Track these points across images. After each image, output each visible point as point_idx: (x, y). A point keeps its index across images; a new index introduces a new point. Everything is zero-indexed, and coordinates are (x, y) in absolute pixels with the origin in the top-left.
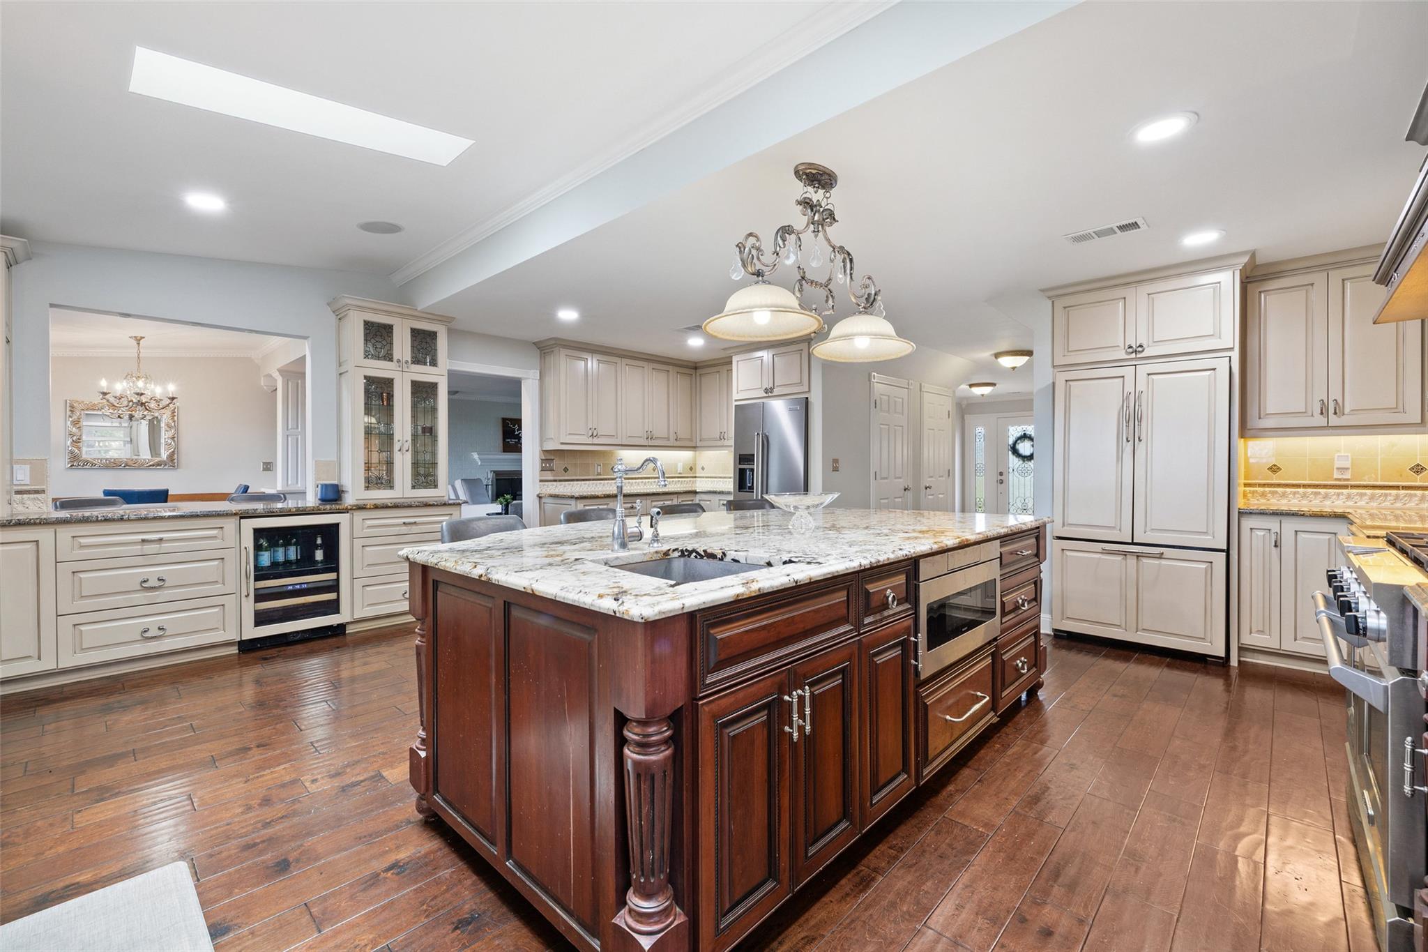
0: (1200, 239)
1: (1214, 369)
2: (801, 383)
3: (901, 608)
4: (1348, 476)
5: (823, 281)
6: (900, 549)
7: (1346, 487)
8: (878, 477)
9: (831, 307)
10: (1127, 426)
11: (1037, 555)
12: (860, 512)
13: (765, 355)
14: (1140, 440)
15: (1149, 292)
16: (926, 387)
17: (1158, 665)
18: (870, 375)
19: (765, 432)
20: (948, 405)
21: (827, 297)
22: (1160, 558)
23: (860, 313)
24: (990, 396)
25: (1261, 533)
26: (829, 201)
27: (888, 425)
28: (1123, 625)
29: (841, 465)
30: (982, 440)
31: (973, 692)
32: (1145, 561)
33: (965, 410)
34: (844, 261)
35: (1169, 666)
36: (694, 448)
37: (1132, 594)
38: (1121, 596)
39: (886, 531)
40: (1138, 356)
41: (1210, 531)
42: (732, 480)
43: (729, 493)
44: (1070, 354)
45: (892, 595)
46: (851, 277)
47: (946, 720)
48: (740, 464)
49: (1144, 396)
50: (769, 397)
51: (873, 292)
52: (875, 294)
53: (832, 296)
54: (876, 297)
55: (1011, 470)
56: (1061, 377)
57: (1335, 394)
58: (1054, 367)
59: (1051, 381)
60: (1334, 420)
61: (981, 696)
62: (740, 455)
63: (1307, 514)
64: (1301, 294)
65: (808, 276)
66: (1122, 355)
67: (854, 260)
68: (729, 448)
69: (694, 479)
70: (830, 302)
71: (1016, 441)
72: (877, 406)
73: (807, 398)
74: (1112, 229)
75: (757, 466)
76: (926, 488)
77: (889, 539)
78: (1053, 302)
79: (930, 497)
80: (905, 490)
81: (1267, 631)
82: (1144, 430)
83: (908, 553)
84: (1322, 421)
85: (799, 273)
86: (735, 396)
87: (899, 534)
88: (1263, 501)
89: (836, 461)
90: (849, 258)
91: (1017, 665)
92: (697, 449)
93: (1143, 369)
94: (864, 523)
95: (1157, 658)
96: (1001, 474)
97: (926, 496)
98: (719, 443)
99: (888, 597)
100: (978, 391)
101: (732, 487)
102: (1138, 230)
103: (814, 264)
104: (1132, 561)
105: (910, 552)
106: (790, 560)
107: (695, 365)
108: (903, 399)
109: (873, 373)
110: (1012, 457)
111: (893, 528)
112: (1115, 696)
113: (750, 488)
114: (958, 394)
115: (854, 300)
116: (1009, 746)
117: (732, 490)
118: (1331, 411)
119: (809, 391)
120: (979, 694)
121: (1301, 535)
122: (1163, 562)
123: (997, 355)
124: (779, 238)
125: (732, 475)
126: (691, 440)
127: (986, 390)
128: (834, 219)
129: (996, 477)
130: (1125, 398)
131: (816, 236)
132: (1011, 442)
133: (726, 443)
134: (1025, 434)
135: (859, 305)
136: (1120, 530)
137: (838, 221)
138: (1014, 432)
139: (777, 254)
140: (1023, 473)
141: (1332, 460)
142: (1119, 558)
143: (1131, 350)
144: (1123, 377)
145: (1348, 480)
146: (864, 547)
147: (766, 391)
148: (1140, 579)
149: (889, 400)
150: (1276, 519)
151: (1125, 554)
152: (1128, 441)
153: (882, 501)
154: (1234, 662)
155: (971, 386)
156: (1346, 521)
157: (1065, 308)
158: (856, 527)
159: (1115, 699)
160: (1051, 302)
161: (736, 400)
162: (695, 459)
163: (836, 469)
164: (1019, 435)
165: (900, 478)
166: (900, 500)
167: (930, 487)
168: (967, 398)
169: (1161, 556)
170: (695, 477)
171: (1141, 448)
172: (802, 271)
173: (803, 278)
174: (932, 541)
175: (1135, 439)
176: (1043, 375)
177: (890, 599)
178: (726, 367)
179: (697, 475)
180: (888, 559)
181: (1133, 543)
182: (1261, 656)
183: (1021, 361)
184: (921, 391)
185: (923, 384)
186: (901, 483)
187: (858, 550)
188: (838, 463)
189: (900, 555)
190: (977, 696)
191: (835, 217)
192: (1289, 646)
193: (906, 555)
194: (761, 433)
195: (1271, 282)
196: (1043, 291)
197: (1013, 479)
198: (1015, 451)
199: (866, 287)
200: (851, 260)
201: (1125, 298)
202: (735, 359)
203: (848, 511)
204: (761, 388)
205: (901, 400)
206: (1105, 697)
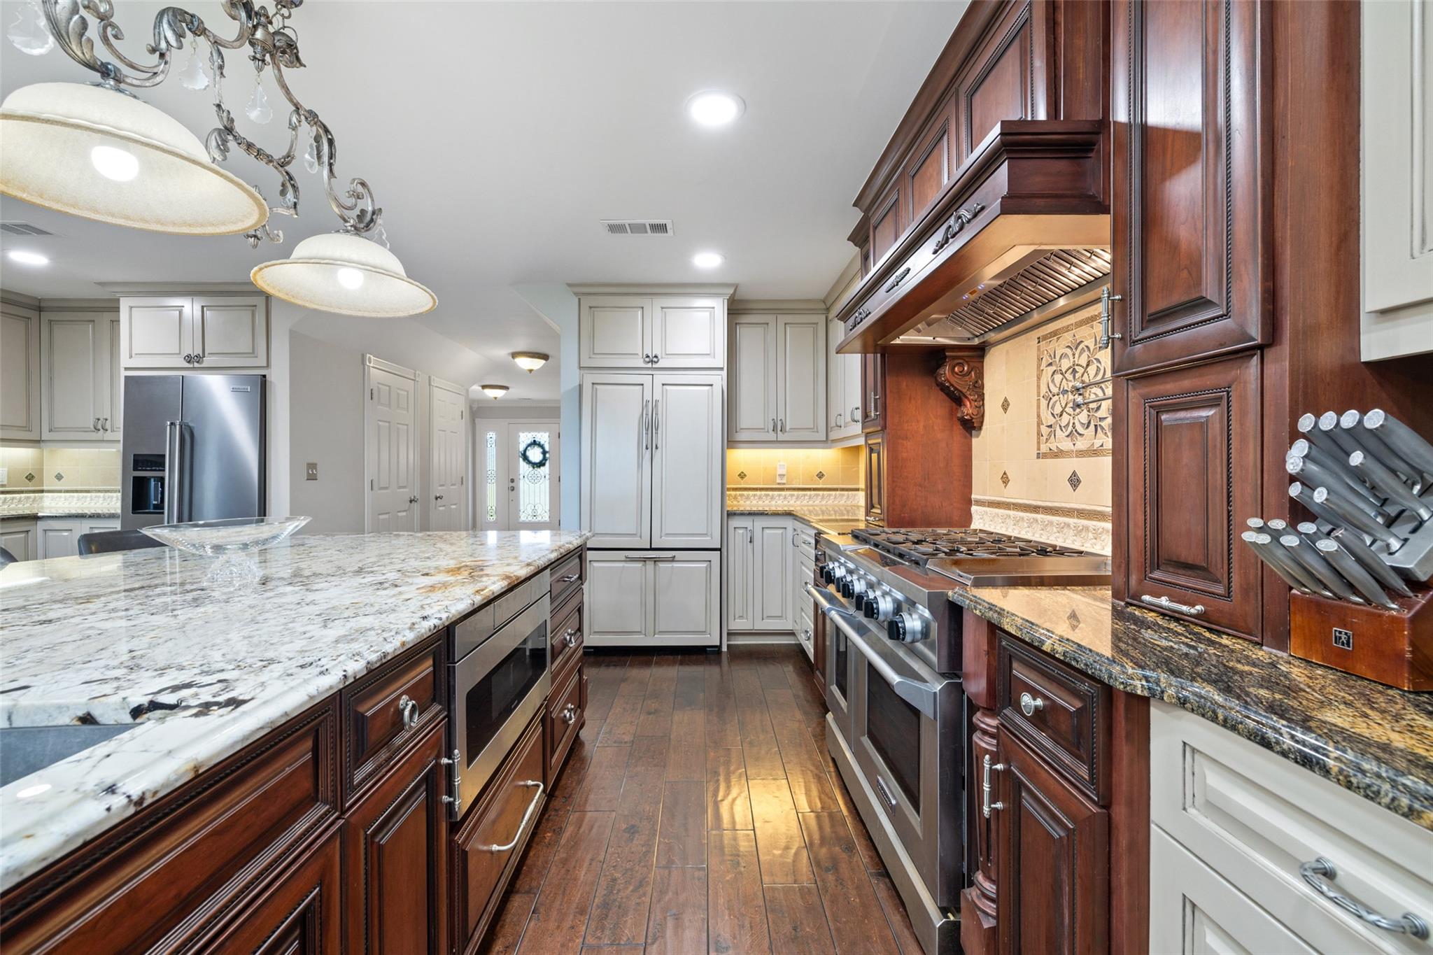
0: (707, 261)
1: (711, 385)
2: (253, 353)
3: (427, 716)
4: (784, 481)
5: (278, 154)
6: (424, 618)
7: (782, 489)
8: (374, 487)
9: (291, 204)
10: (647, 434)
11: (580, 577)
12: (347, 539)
13: (190, 308)
14: (657, 448)
15: (664, 306)
16: (436, 382)
17: (673, 663)
18: (363, 357)
19: (187, 420)
20: (461, 405)
21: (283, 185)
22: (673, 561)
23: (348, 231)
24: (503, 400)
25: (741, 531)
26: (287, 23)
27: (389, 422)
28: (643, 632)
29: (320, 472)
30: (493, 446)
31: (522, 783)
32: (661, 565)
33: (478, 413)
34: (317, 139)
35: (681, 663)
36: (37, 442)
37: (650, 599)
38: (641, 603)
39: (392, 576)
40: (654, 366)
41: (709, 534)
42: (119, 495)
43: (112, 516)
44: (594, 356)
45: (410, 704)
46: (331, 170)
47: (492, 852)
48: (135, 469)
49: (660, 404)
50: (194, 369)
51: (370, 209)
52: (374, 213)
53: (293, 186)
54: (374, 217)
55: (521, 477)
56: (589, 378)
57: (781, 416)
58: (580, 368)
59: (577, 384)
60: (781, 437)
61: (533, 785)
62: (134, 455)
63: (770, 513)
64: (760, 330)
65: (239, 128)
66: (641, 364)
67: (336, 143)
68: (116, 445)
69: (40, 495)
70: (290, 195)
71: (527, 448)
72: (374, 396)
73: (264, 376)
74: (645, 225)
75: (172, 475)
76: (437, 498)
77: (400, 593)
78: (579, 299)
79: (441, 508)
80: (411, 501)
81: (745, 616)
82: (660, 439)
83: (437, 622)
84: (772, 436)
85: (221, 118)
86: (125, 361)
87: (415, 580)
88: (735, 503)
89: (312, 466)
90: (325, 139)
91: (565, 716)
92: (42, 444)
93: (660, 378)
94: (353, 562)
95: (671, 657)
96: (512, 481)
97: (436, 508)
98: (94, 436)
99: (403, 710)
100: (491, 393)
101: (119, 504)
102: (665, 234)
103: (254, 115)
104: (650, 565)
105: (440, 619)
106: (151, 702)
107: (37, 304)
108: (408, 392)
109: (368, 355)
110: (522, 464)
111: (405, 566)
112: (650, 713)
113: (156, 507)
114: (471, 396)
115: (336, 210)
116: (561, 828)
117: (119, 511)
118: (779, 428)
119: (268, 366)
120: (530, 783)
121: (767, 531)
122: (676, 565)
123: (514, 355)
124: (165, 25)
125: (119, 487)
126: (28, 428)
127: (499, 393)
128: (298, 59)
129: (508, 484)
130: (645, 405)
131: (260, 70)
132: (522, 448)
133: (109, 436)
134: (535, 441)
135: (346, 221)
136: (641, 537)
137: (302, 65)
138: (525, 438)
139: (162, 55)
140: (534, 480)
141: (776, 469)
142: (639, 565)
143: (647, 359)
144: (642, 385)
145: (784, 484)
146: (353, 623)
147: (189, 359)
148: (657, 587)
149: (390, 390)
150: (751, 518)
151: (645, 560)
152: (647, 448)
153: (381, 517)
154: (724, 649)
155: (484, 387)
156: (792, 517)
157: (590, 307)
158: (340, 572)
159: (651, 716)
160: (577, 300)
161: (126, 369)
162: (41, 462)
163: (312, 477)
164: (529, 442)
165: (405, 487)
166: (404, 514)
167: (441, 497)
168: (478, 401)
169: (673, 560)
170: (42, 491)
171: (657, 455)
172: (225, 114)
173: (229, 130)
174: (470, 589)
175: (652, 447)
176: (570, 376)
177: (407, 713)
178: (107, 317)
179: (45, 488)
180: (403, 644)
181: (651, 549)
182: (740, 638)
183: (537, 364)
184: (430, 385)
185: (432, 377)
186: (406, 493)
187: (342, 632)
188: (316, 469)
189: (425, 628)
190: (527, 787)
191: (300, 55)
192: (761, 625)
193: (435, 627)
194: (178, 422)
195: (744, 316)
196: (569, 285)
197: (524, 486)
198: (525, 458)
199: (359, 198)
200: (331, 142)
201: (643, 308)
202: (124, 304)
203: (329, 539)
204: (179, 354)
205: (406, 393)
206: (642, 718)
